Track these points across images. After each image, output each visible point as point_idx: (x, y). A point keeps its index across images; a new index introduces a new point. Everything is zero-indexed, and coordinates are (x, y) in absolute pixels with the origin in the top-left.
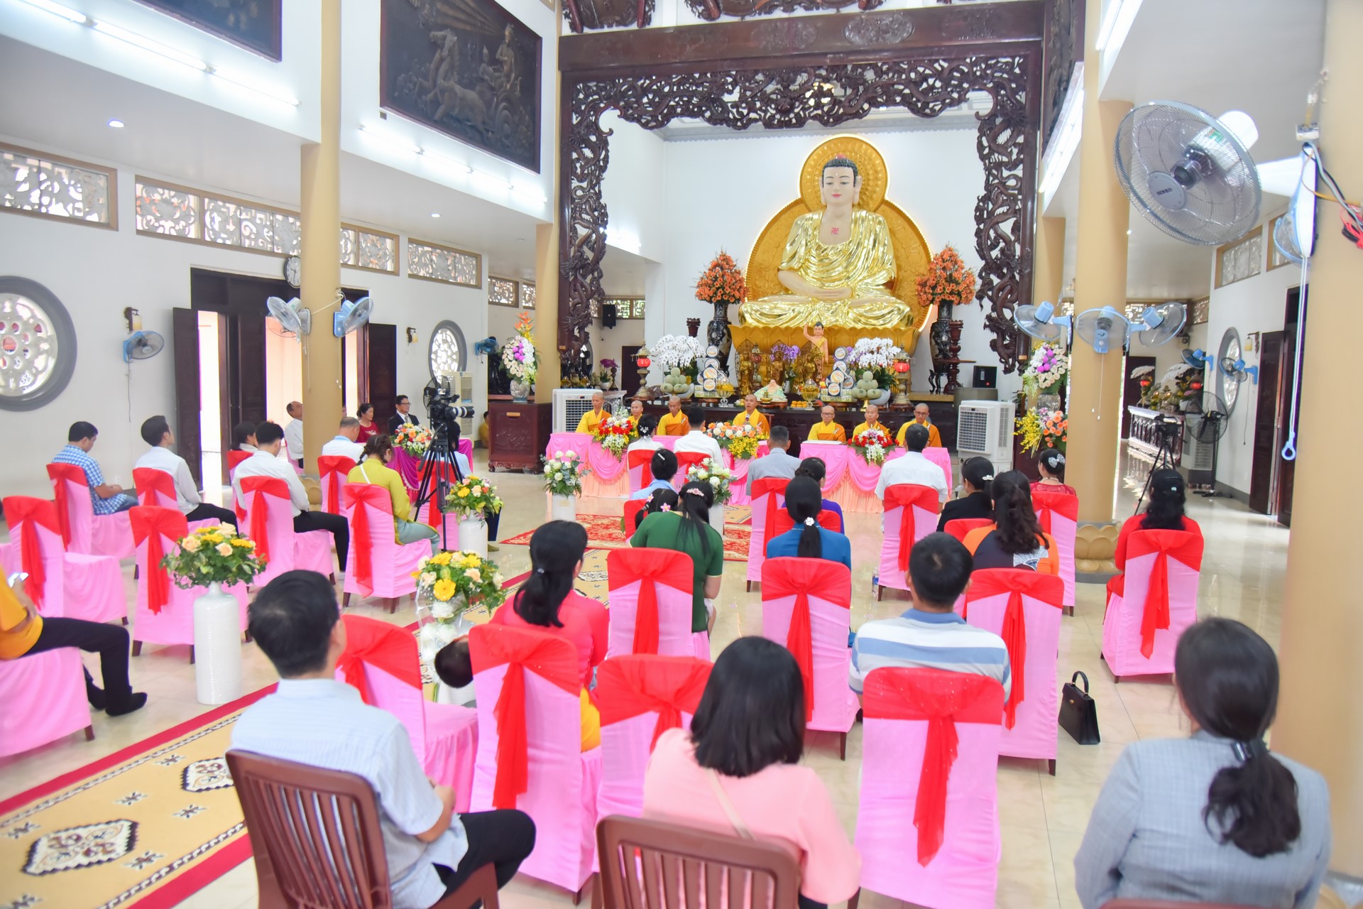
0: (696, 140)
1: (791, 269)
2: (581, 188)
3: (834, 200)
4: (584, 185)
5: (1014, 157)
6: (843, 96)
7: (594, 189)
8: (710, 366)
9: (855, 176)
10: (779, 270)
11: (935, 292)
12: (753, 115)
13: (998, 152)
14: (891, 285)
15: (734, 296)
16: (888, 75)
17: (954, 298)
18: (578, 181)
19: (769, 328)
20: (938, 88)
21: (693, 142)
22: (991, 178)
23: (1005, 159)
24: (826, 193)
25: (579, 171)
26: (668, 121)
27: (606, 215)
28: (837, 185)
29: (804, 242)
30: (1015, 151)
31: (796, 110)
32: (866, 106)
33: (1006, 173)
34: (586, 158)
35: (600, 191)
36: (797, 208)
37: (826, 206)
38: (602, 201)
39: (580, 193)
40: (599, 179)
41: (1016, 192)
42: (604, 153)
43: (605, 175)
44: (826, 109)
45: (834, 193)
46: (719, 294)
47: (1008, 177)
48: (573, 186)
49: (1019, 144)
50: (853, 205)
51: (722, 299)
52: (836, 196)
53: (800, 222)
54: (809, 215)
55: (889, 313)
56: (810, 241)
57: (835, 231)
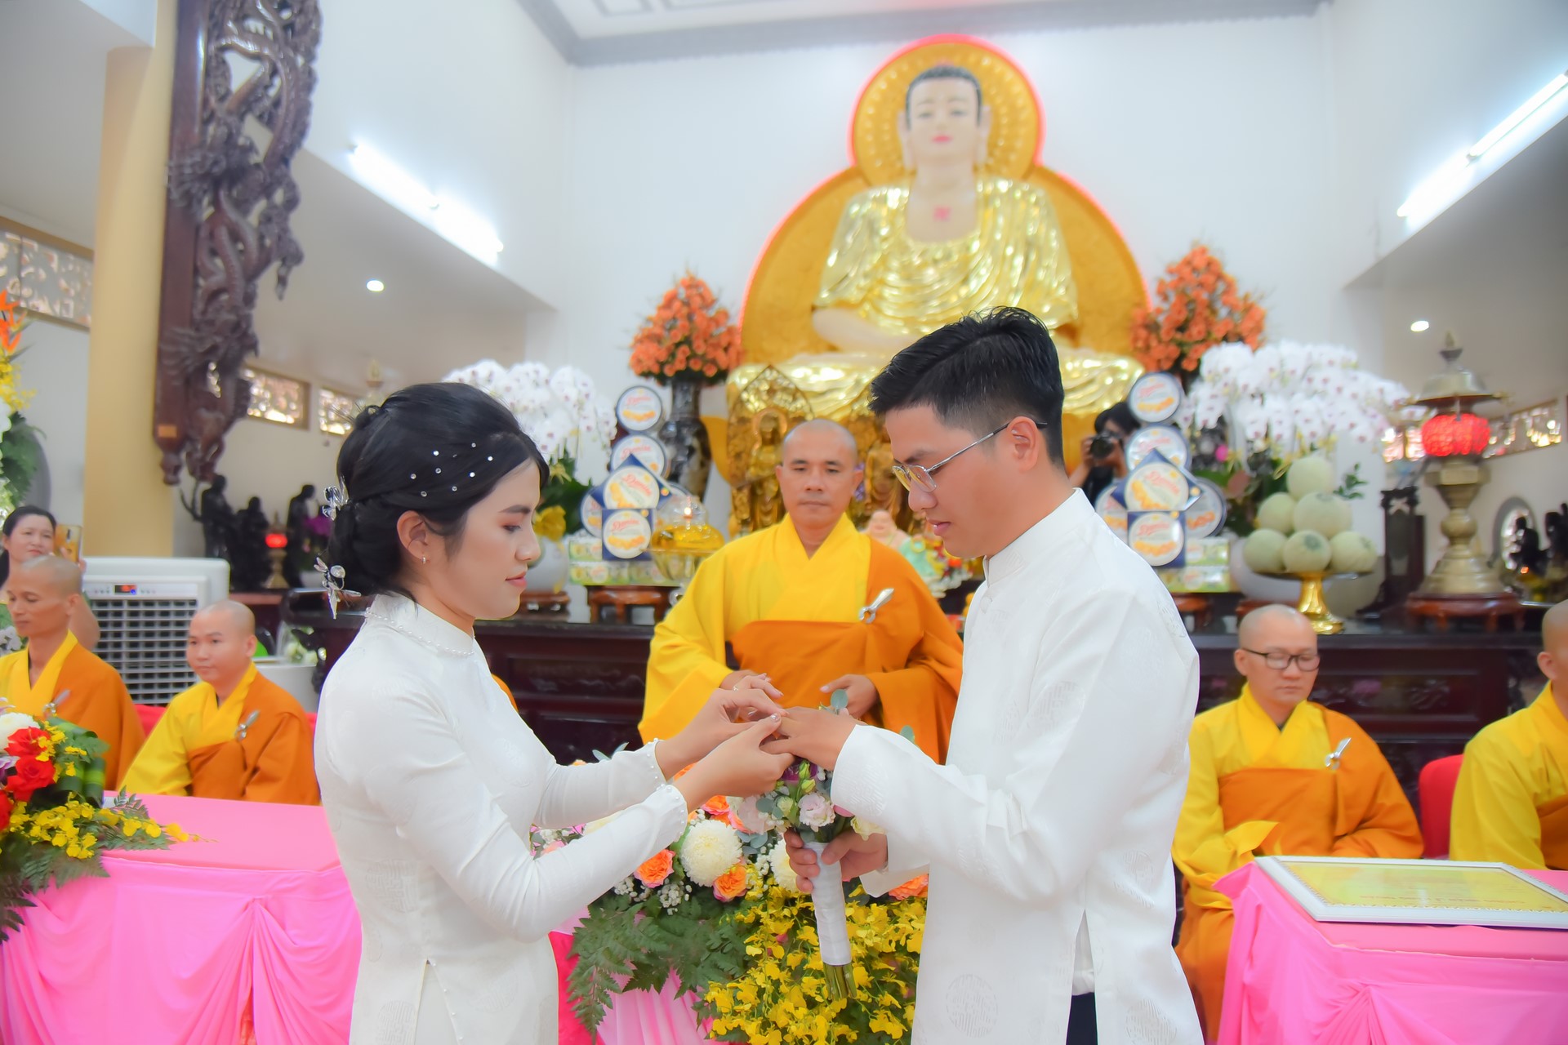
1: (843, 305)
3: (936, 150)
9: (979, 104)
15: (714, 362)
28: (941, 116)
29: (868, 246)
36: (847, 186)
45: (935, 135)
46: (681, 357)
51: (689, 367)
52: (942, 139)
53: (855, 209)
54: (875, 193)
55: (1090, 382)
56: (885, 239)
57: (942, 214)
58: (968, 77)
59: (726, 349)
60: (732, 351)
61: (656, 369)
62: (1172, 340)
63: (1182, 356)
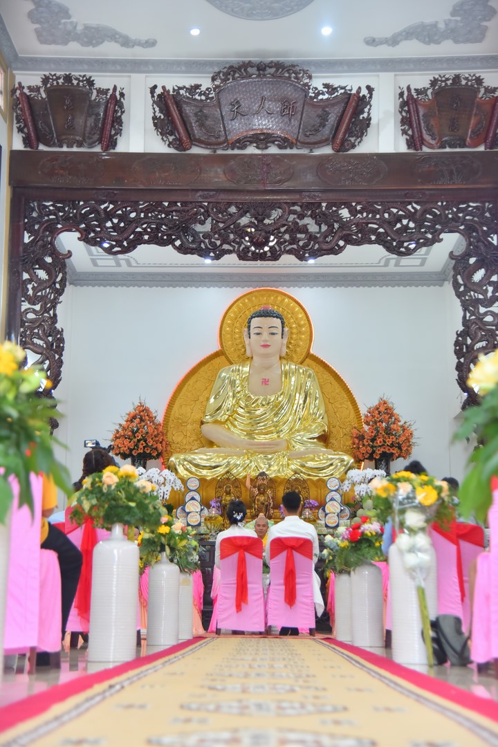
0: (105, 286)
1: (216, 422)
2: (34, 311)
3: (263, 350)
4: (37, 307)
5: (490, 294)
6: (318, 233)
7: (48, 312)
8: (193, 499)
9: (283, 327)
10: (202, 423)
11: (375, 444)
12: (226, 247)
13: (472, 291)
14: (324, 439)
15: (156, 449)
16: (362, 215)
17: (395, 451)
18: (29, 303)
19: (205, 480)
20: (412, 229)
21: (102, 287)
22: (468, 315)
23: (481, 297)
24: (253, 344)
25: (30, 292)
26: (135, 247)
27: (62, 340)
28: (265, 336)
29: (231, 394)
30: (490, 289)
31: (271, 244)
32: (341, 243)
33: (482, 310)
34: (40, 282)
35: (55, 315)
36: (218, 360)
37: (252, 358)
38: (58, 326)
39: (31, 316)
40: (54, 304)
41: (494, 328)
42: (61, 275)
43: (61, 298)
44: (301, 243)
45: (262, 344)
46: (141, 446)
47: (486, 314)
48: (23, 308)
49: (493, 282)
50: (280, 358)
51: (144, 451)
52: (266, 346)
53: (223, 374)
54: (234, 367)
55: (331, 465)
56: (239, 392)
57: (265, 382)
58: (277, 317)
59: (161, 443)
60: (164, 443)
61: (127, 452)
62: (369, 445)
63: (374, 452)
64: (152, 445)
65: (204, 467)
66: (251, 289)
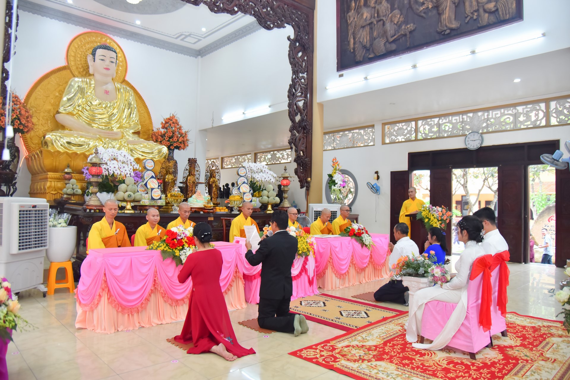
1: (70, 114)
3: (105, 72)
5: (304, 67)
10: (58, 112)
11: (172, 140)
17: (182, 146)
20: (272, 15)
22: (294, 76)
28: (107, 62)
29: (81, 96)
30: (304, 64)
32: (236, 9)
36: (64, 72)
37: (93, 75)
45: (105, 67)
47: (302, 77)
49: (305, 61)
50: (113, 79)
52: (107, 69)
56: (88, 96)
57: (107, 92)
58: (115, 52)
62: (168, 141)
64: (25, 124)
65: (75, 145)
66: (89, 30)
